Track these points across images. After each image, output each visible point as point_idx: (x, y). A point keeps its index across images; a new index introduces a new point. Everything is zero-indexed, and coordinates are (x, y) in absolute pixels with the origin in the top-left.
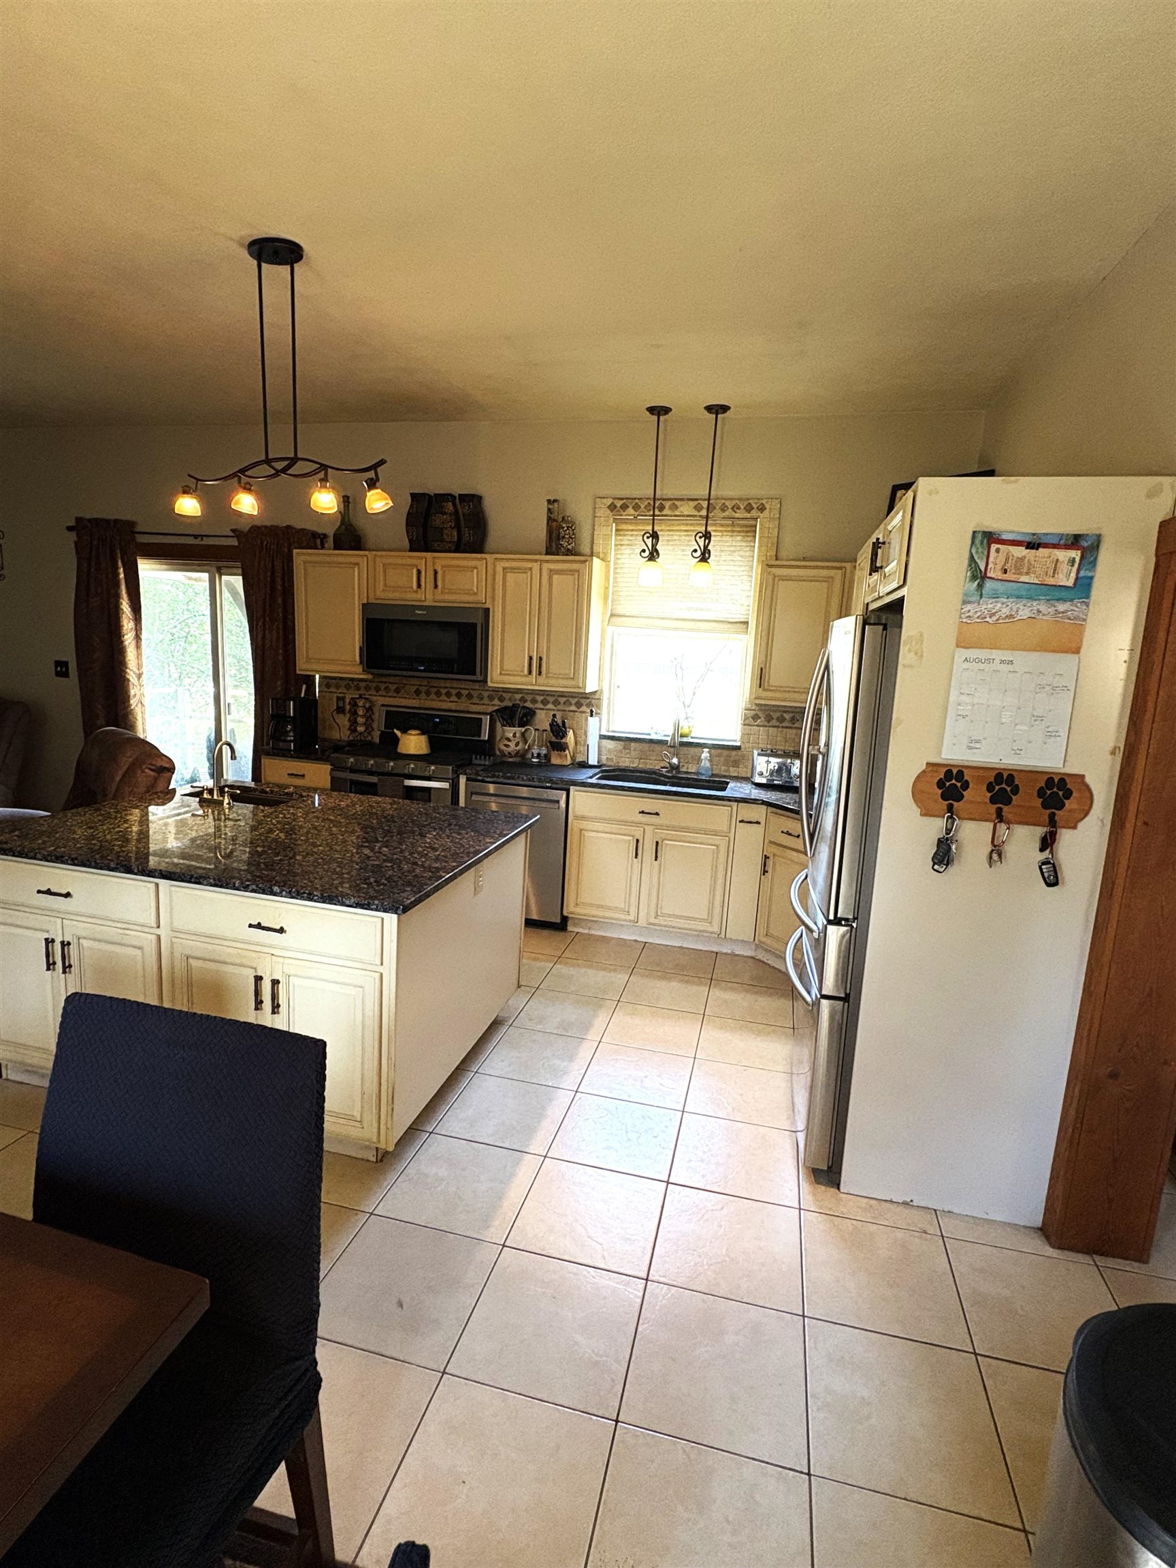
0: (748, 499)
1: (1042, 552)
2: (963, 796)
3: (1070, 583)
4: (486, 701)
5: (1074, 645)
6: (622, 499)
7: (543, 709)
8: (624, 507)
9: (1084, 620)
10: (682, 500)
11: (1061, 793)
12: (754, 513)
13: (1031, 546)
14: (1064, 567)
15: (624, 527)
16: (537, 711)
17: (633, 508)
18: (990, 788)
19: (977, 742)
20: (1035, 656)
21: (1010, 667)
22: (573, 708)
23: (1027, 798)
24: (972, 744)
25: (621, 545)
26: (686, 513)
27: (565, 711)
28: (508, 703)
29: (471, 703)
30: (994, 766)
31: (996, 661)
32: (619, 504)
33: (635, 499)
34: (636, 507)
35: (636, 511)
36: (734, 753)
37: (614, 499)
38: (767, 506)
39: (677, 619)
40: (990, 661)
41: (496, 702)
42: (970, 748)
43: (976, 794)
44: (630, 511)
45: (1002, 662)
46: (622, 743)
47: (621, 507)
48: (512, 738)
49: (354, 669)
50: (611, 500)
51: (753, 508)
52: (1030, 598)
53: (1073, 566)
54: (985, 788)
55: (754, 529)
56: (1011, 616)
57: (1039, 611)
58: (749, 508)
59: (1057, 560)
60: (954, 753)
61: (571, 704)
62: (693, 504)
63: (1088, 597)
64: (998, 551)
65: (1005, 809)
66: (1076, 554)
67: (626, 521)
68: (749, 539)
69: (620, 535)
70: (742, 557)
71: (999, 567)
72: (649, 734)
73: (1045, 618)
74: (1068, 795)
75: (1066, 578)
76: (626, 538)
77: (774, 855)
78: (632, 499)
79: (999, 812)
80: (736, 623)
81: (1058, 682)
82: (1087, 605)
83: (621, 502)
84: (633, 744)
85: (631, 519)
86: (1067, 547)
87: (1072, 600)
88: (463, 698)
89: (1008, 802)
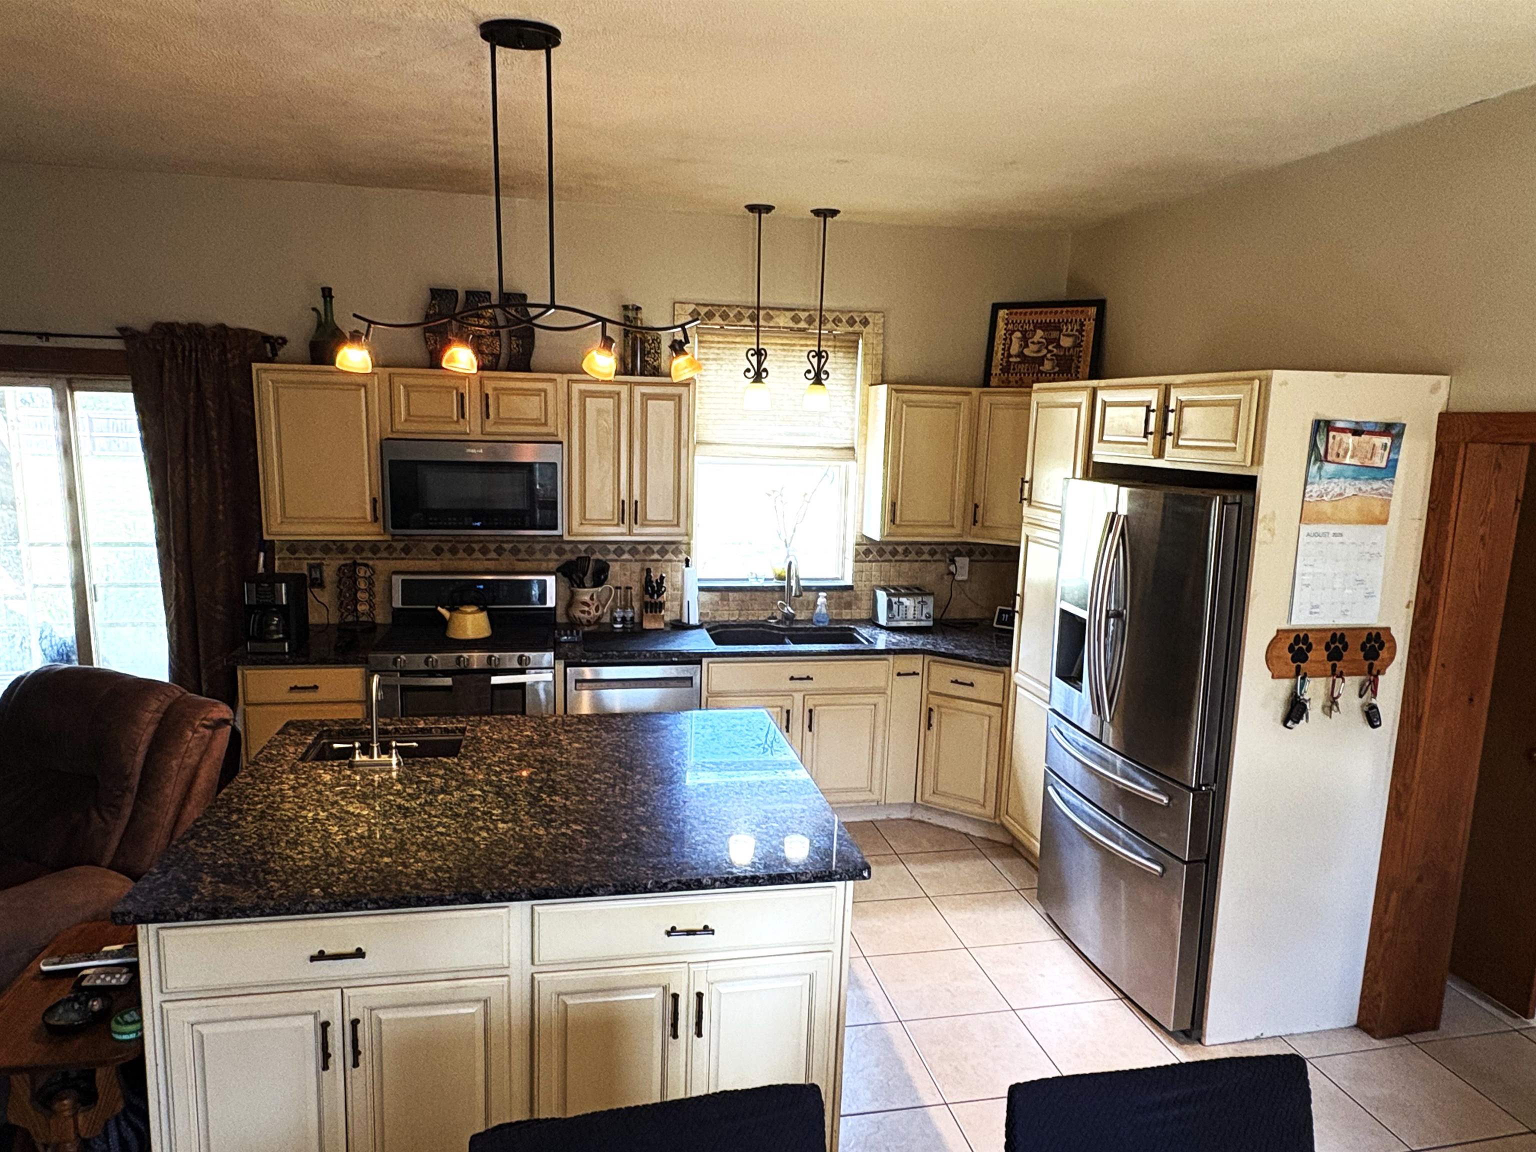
0: (850, 312)
1: (1364, 437)
2: (1307, 657)
3: (1383, 465)
4: (538, 556)
5: (1383, 517)
6: (705, 305)
7: (616, 561)
8: (710, 315)
9: (1391, 496)
10: (778, 309)
11: (1377, 645)
12: (857, 328)
13: (1356, 432)
14: (1379, 451)
15: (708, 338)
16: (610, 563)
17: (720, 316)
18: (1327, 648)
19: (1317, 607)
20: (1359, 528)
21: (1340, 539)
22: (656, 556)
23: (1354, 654)
24: (1314, 609)
25: (707, 359)
26: (781, 325)
27: (645, 560)
28: (568, 557)
29: (519, 560)
30: (1329, 627)
31: (1330, 535)
32: (703, 311)
33: (723, 306)
34: (725, 316)
35: (723, 320)
36: (845, 594)
37: (697, 304)
38: (870, 320)
39: (777, 447)
40: (1325, 535)
41: (554, 556)
42: (1311, 613)
43: (1318, 654)
44: (717, 319)
45: (1335, 535)
46: (718, 594)
47: (705, 314)
48: (590, 602)
49: (362, 529)
50: (694, 306)
51: (856, 322)
52: (1355, 478)
53: (1385, 450)
54: (1323, 647)
55: (855, 344)
56: (1341, 494)
57: (1360, 489)
58: (851, 322)
59: (1374, 445)
60: (1302, 620)
61: (653, 552)
62: (790, 314)
63: (1394, 476)
64: (1334, 437)
65: (1338, 664)
66: (1387, 440)
67: (711, 332)
68: (851, 355)
69: (703, 347)
70: (844, 375)
71: (1335, 452)
72: (747, 580)
73: (1365, 495)
74: (1382, 646)
75: (1380, 462)
76: (712, 351)
77: (938, 706)
78: (719, 306)
79: (1334, 667)
80: (842, 449)
81: (1374, 550)
82: (1393, 482)
83: (706, 309)
84: (730, 594)
85: (717, 329)
86: (1380, 434)
87: (1382, 479)
88: (506, 555)
89: (1340, 658)
